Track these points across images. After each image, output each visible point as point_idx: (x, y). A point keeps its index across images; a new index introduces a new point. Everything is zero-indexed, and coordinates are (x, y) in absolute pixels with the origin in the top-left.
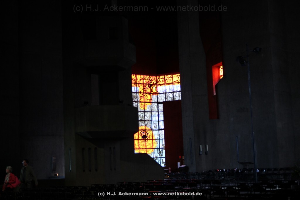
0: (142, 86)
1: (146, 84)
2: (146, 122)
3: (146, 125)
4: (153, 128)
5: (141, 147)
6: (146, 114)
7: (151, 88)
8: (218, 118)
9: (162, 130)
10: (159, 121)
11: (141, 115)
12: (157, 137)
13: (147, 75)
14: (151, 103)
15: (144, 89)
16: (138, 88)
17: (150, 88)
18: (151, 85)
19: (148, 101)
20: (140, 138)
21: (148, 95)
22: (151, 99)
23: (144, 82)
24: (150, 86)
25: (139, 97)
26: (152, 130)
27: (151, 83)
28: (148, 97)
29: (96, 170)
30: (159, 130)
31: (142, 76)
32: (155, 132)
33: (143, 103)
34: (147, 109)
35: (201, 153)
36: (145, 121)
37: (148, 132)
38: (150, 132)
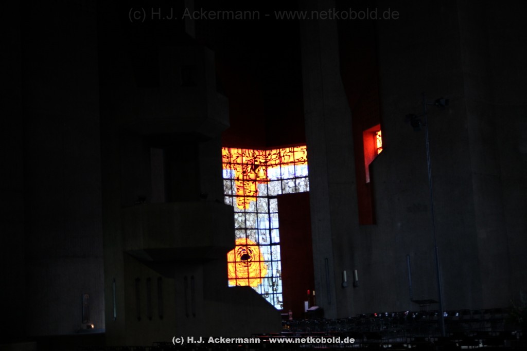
0: (239, 168)
1: (247, 164)
2: (248, 232)
3: (247, 237)
4: (261, 242)
5: (240, 275)
6: (247, 216)
7: (257, 171)
8: (375, 222)
9: (275, 244)
10: (270, 229)
11: (240, 219)
12: (267, 257)
13: (249, 148)
14: (256, 197)
15: (244, 172)
16: (234, 172)
17: (254, 170)
18: (257, 166)
19: (252, 194)
20: (238, 259)
21: (251, 183)
22: (256, 191)
23: (244, 161)
24: (255, 167)
25: (235, 188)
26: (258, 245)
27: (256, 163)
28: (252, 187)
29: (161, 317)
30: (271, 244)
31: (240, 151)
32: (263, 249)
33: (242, 198)
34: (250, 208)
35: (345, 285)
36: (246, 229)
37: (252, 248)
38: (255, 249)
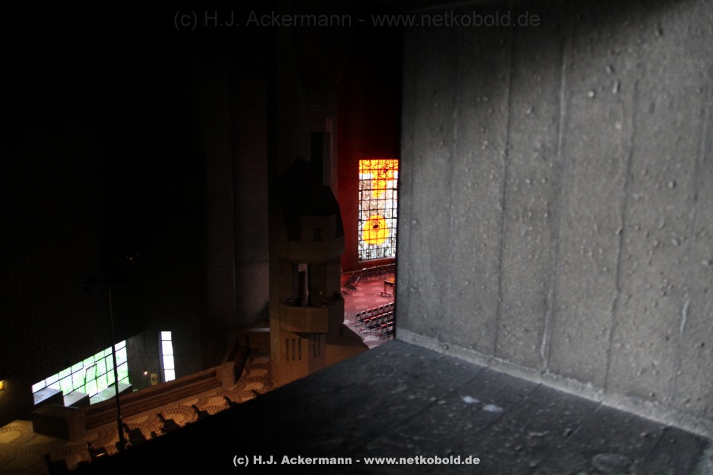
0: (376, 172)
2: (379, 211)
3: (378, 214)
4: (386, 217)
5: (372, 237)
6: (379, 202)
7: (387, 173)
9: (395, 218)
10: (393, 209)
11: (374, 204)
12: (389, 226)
13: (382, 159)
14: (385, 189)
15: (379, 174)
16: (372, 175)
18: (387, 170)
19: (383, 188)
20: (371, 228)
21: (382, 181)
22: (386, 186)
23: (380, 168)
25: (372, 184)
26: (384, 218)
27: (387, 168)
28: (382, 183)
30: (393, 218)
31: (377, 161)
32: (387, 221)
33: (376, 191)
34: (381, 197)
36: (377, 210)
37: (380, 221)
38: (382, 222)
